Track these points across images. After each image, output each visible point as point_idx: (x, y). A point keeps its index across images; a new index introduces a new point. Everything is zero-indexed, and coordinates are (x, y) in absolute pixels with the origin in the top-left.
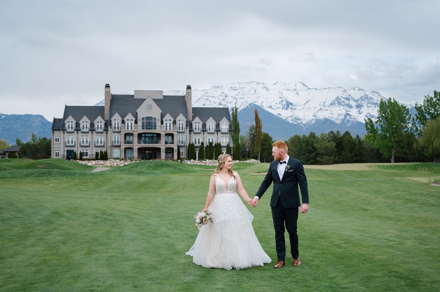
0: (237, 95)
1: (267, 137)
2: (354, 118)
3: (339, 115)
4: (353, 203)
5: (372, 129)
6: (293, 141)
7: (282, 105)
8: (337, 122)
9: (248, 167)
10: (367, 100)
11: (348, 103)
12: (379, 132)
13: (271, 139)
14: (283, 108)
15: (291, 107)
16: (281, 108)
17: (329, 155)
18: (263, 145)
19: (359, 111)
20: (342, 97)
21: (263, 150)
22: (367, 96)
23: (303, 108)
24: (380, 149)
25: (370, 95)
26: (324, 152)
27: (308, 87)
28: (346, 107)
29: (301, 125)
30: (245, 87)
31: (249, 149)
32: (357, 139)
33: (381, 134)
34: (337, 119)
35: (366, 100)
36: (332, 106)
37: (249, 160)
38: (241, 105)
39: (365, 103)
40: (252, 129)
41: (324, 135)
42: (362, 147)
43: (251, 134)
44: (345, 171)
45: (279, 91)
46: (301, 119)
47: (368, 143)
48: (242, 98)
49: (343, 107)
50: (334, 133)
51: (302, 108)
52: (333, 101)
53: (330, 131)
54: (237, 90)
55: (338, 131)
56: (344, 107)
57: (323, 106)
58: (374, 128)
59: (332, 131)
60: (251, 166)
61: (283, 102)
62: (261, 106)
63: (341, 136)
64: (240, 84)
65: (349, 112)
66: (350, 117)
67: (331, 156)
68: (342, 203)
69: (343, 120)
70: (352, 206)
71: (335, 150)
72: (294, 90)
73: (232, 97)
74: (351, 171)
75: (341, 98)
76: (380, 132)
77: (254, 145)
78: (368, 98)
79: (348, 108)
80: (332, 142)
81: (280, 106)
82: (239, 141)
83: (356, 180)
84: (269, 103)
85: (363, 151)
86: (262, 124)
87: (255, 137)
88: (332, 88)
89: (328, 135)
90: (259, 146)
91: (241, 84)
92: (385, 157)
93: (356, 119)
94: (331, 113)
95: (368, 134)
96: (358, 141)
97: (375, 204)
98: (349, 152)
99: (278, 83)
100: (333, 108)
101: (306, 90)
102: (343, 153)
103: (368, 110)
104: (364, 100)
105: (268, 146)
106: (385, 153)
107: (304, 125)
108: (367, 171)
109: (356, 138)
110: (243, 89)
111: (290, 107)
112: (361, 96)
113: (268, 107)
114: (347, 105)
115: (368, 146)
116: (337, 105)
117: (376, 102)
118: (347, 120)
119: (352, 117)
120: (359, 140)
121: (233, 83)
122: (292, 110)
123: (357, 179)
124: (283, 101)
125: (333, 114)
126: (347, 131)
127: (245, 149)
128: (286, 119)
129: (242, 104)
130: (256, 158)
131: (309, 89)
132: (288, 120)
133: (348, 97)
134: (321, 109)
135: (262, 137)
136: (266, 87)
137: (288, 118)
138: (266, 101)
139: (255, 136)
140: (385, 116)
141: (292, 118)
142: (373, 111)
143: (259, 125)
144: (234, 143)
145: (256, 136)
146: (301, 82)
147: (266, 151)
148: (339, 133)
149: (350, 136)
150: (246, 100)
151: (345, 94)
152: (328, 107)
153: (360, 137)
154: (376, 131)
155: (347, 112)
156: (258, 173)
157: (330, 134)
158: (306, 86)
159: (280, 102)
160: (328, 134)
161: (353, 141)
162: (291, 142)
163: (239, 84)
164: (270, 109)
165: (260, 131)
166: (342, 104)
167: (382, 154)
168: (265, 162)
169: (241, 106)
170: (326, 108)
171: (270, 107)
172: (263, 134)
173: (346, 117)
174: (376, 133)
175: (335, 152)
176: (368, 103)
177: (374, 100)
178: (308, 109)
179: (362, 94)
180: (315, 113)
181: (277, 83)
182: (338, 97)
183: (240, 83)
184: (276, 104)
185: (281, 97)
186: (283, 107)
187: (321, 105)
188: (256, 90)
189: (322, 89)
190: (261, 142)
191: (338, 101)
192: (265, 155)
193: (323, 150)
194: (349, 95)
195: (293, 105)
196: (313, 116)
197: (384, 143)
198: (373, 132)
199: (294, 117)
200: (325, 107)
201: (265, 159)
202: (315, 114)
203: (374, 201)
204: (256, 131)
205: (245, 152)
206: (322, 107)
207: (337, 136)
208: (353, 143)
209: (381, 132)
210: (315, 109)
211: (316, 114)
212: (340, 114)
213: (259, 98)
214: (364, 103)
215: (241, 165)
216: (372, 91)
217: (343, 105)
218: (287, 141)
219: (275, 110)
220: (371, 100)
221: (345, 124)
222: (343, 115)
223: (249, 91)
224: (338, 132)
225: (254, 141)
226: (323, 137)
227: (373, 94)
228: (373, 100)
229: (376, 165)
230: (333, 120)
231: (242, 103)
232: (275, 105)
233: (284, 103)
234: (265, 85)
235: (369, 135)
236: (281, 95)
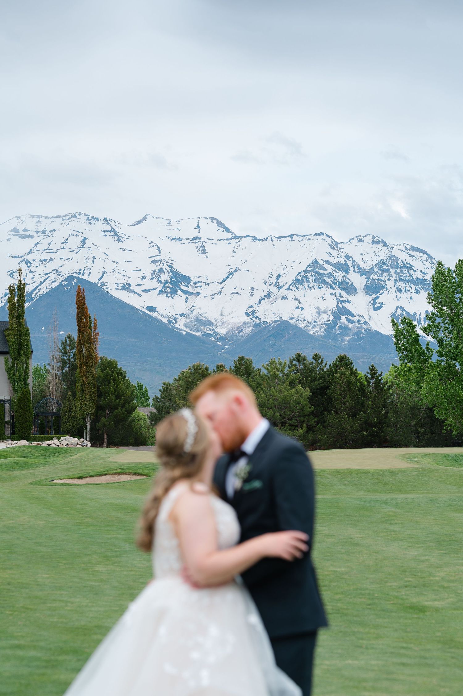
0: (30, 252)
1: (110, 372)
2: (359, 321)
3: (319, 313)
4: (371, 583)
5: (414, 351)
6: (187, 382)
7: (161, 282)
8: (312, 331)
9: (50, 460)
10: (396, 272)
11: (345, 278)
12: (432, 357)
13: (125, 377)
14: (161, 292)
15: (185, 288)
16: (157, 291)
17: (291, 425)
18: (100, 394)
19: (375, 302)
20: (328, 262)
21: (100, 408)
22: (397, 259)
23: (220, 293)
24: (435, 406)
25: (404, 257)
26: (278, 415)
27: (233, 233)
28: (338, 290)
29: (213, 339)
30: (54, 230)
31: (59, 405)
32: (373, 378)
33: (438, 364)
34: (314, 324)
35: (392, 271)
36: (301, 287)
37: (59, 439)
38: (42, 280)
39: (389, 280)
40: (68, 348)
41: (278, 366)
42: (385, 401)
43: (64, 362)
44: (338, 472)
45: (152, 242)
46: (213, 321)
47: (403, 390)
48: (45, 260)
49: (330, 291)
50: (304, 359)
51: (216, 292)
52: (303, 274)
53: (293, 354)
54: (32, 237)
55: (316, 355)
56: (334, 291)
57: (275, 285)
58: (419, 345)
59: (299, 355)
60: (62, 457)
61: (162, 274)
62: (99, 285)
63: (325, 370)
64: (39, 222)
65: (347, 305)
66: (350, 317)
67: (297, 426)
68: (335, 584)
69: (330, 326)
70: (369, 594)
71: (309, 409)
72: (194, 239)
73: (15, 257)
74: (357, 470)
75: (325, 266)
76: (435, 358)
77: (74, 395)
78: (397, 266)
79: (343, 293)
80: (300, 387)
81: (154, 284)
82: (30, 381)
83: (376, 501)
84: (124, 275)
85: (387, 413)
86: (96, 332)
87: (78, 371)
88: (300, 236)
89: (290, 367)
90: (88, 397)
91: (41, 219)
92: (451, 431)
93: (365, 323)
94: (298, 308)
95: (401, 364)
96: (375, 383)
97: (446, 584)
98: (349, 417)
99: (149, 218)
100: (303, 292)
101: (227, 240)
102: (331, 419)
103: (398, 300)
104: (387, 271)
105: (113, 398)
106: (451, 420)
107: (222, 339)
108: (401, 471)
109: (369, 376)
110: (48, 236)
111: (183, 288)
112: (379, 259)
113: (120, 288)
114: (339, 285)
115: (401, 399)
116: (312, 284)
117: (420, 276)
118: (341, 327)
119: (355, 319)
120: (378, 382)
121: (18, 218)
122: (187, 298)
123: (376, 496)
124: (161, 270)
125: (302, 309)
126: (342, 355)
127: (46, 405)
128: (170, 322)
129: (46, 277)
130: (79, 434)
131: (236, 237)
132: (177, 325)
133: (344, 262)
134: (268, 294)
135: (97, 371)
136: (113, 230)
137: (175, 319)
138: (113, 271)
139: (76, 369)
140: (449, 311)
141: (189, 321)
142: (411, 301)
143: (89, 336)
144: (15, 390)
145: (81, 367)
146: (212, 219)
147: (107, 412)
148: (320, 361)
149: (351, 369)
150: (56, 267)
151: (334, 253)
152: (288, 289)
153: (379, 373)
154: (424, 356)
155: (340, 305)
156: (81, 478)
157: (294, 362)
158: (228, 230)
159: (153, 273)
160: (288, 363)
161: (358, 384)
162: (181, 386)
163: (38, 219)
164: (124, 292)
165: (91, 355)
166: (328, 280)
167: (441, 423)
168: (105, 444)
169: (41, 283)
170: (283, 292)
171: (126, 287)
172: (100, 361)
173: (340, 319)
174: (425, 361)
175: (308, 416)
176: (398, 279)
177: (415, 271)
178: (233, 293)
179: (383, 253)
180: (252, 306)
181: (145, 218)
182: (315, 262)
183: (39, 216)
184: (143, 278)
185: (157, 258)
186: (163, 287)
187: (268, 284)
188: (85, 239)
189: (272, 240)
190: (94, 385)
191: (317, 272)
192: (104, 425)
193: (273, 411)
194: (348, 257)
195: (192, 283)
196: (247, 314)
197: (446, 389)
198: (416, 359)
199: (192, 316)
200: (280, 288)
201: (106, 436)
202: (251, 309)
203: (442, 574)
204: (80, 352)
205: (46, 417)
206: (272, 288)
207: (314, 369)
208: (359, 390)
209: (439, 358)
210: (252, 295)
211: (255, 308)
212: (323, 309)
213: (93, 262)
214: (387, 279)
215: (33, 455)
216: (408, 247)
217: (331, 283)
218: (171, 381)
219: (140, 295)
220: (405, 271)
221: (335, 338)
222: (330, 313)
223: (66, 242)
224: (316, 357)
225: (74, 382)
226: (275, 370)
227: (413, 256)
228: (412, 271)
229: (427, 455)
230: (302, 325)
231: (47, 274)
232: (141, 282)
233: (165, 277)
234: (113, 224)
235: (406, 366)
236: (157, 253)
